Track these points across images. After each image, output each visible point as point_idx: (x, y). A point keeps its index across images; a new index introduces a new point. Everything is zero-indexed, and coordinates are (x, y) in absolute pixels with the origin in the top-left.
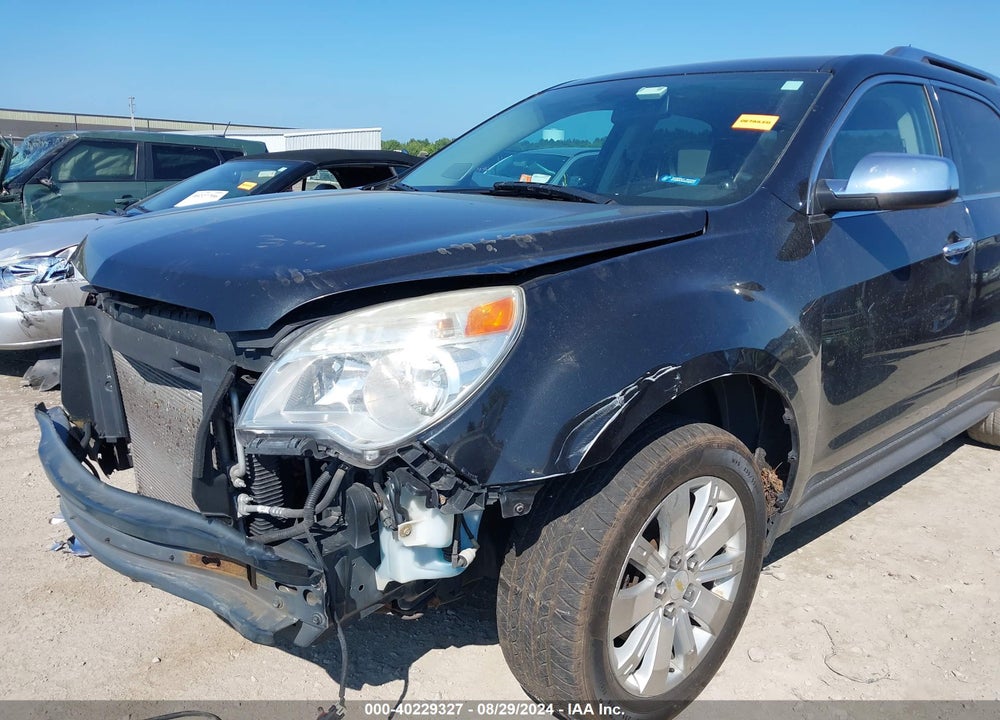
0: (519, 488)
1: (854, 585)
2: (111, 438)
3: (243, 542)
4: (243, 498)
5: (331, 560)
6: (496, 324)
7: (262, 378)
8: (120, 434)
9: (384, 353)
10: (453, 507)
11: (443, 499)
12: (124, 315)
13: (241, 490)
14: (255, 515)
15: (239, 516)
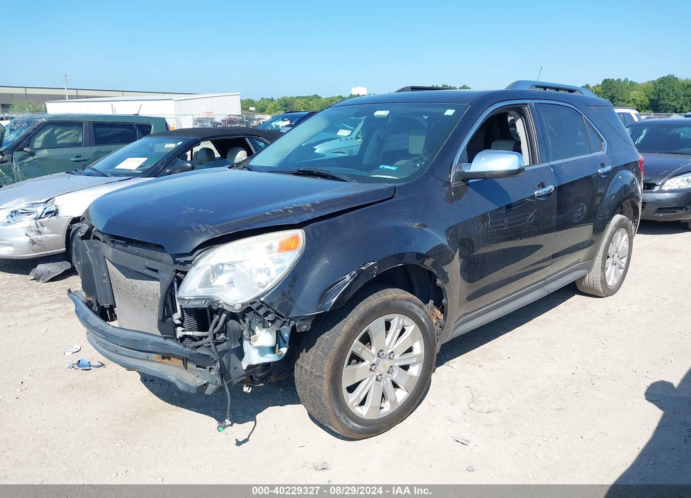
0: (304, 319)
1: (492, 370)
2: (106, 305)
3: (182, 347)
4: (179, 329)
5: (222, 354)
6: (292, 246)
7: (188, 274)
8: (111, 303)
9: (241, 262)
10: (275, 328)
11: (270, 324)
12: (117, 246)
13: (179, 325)
14: (185, 336)
15: (178, 337)
